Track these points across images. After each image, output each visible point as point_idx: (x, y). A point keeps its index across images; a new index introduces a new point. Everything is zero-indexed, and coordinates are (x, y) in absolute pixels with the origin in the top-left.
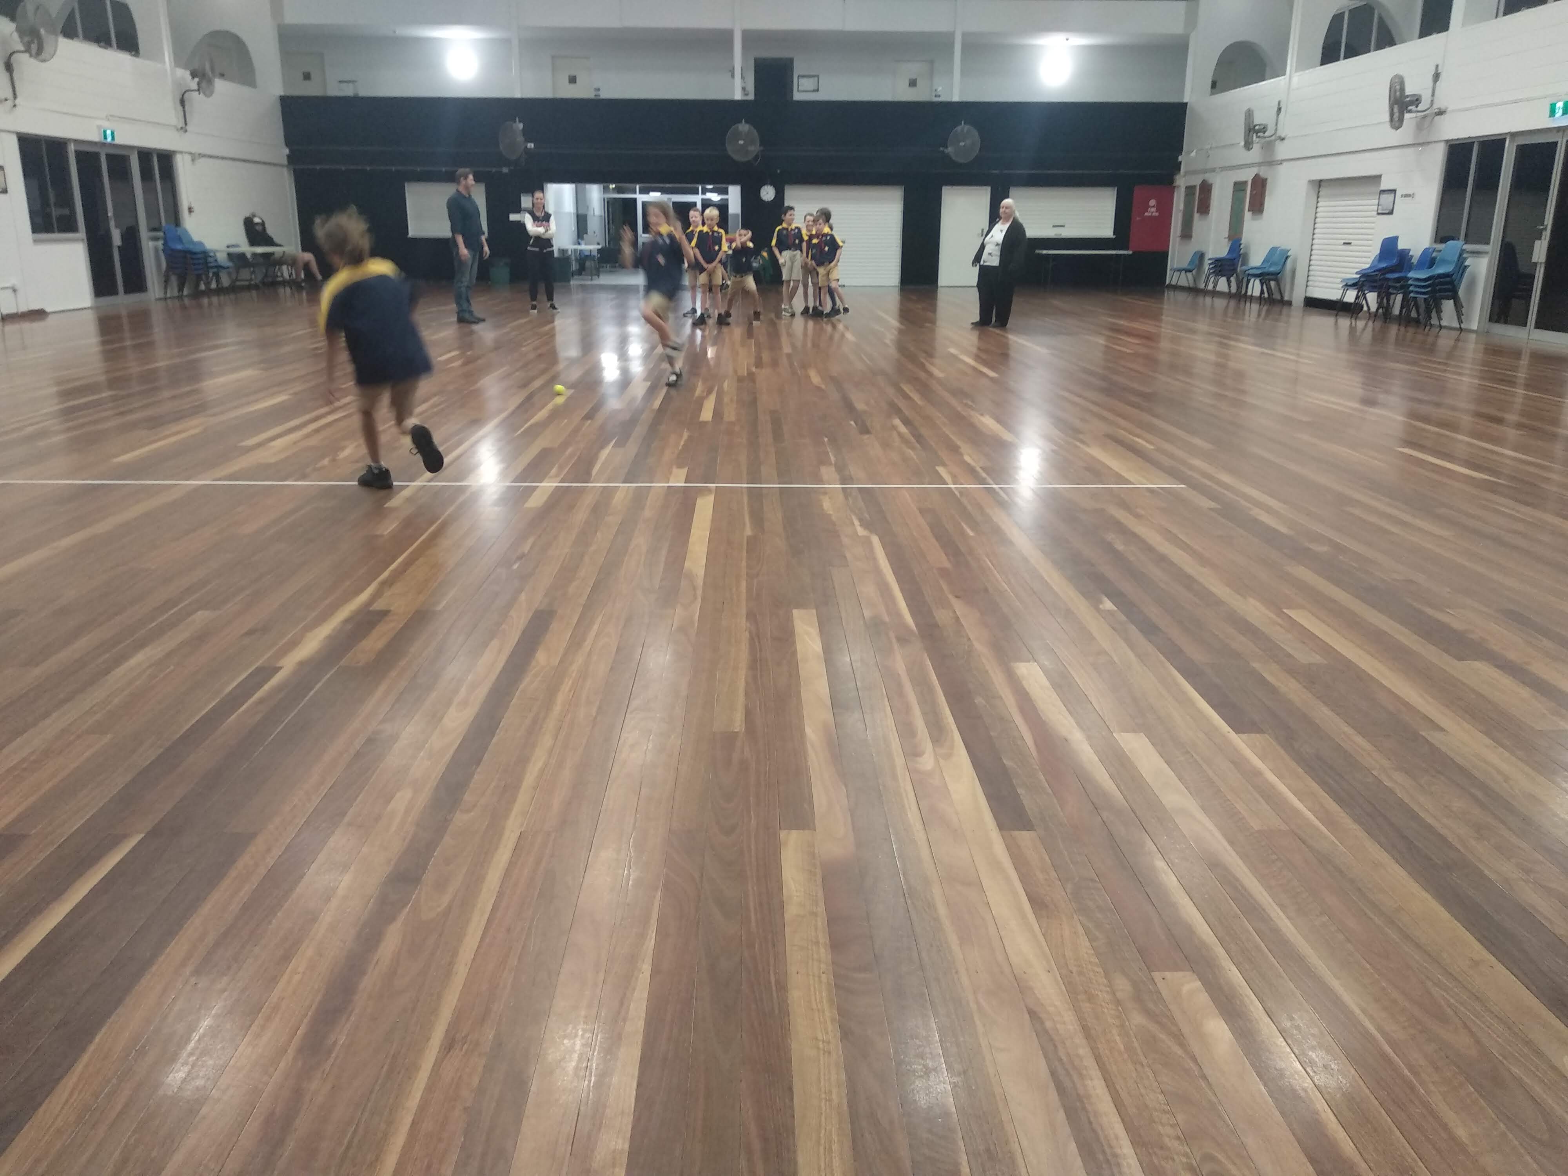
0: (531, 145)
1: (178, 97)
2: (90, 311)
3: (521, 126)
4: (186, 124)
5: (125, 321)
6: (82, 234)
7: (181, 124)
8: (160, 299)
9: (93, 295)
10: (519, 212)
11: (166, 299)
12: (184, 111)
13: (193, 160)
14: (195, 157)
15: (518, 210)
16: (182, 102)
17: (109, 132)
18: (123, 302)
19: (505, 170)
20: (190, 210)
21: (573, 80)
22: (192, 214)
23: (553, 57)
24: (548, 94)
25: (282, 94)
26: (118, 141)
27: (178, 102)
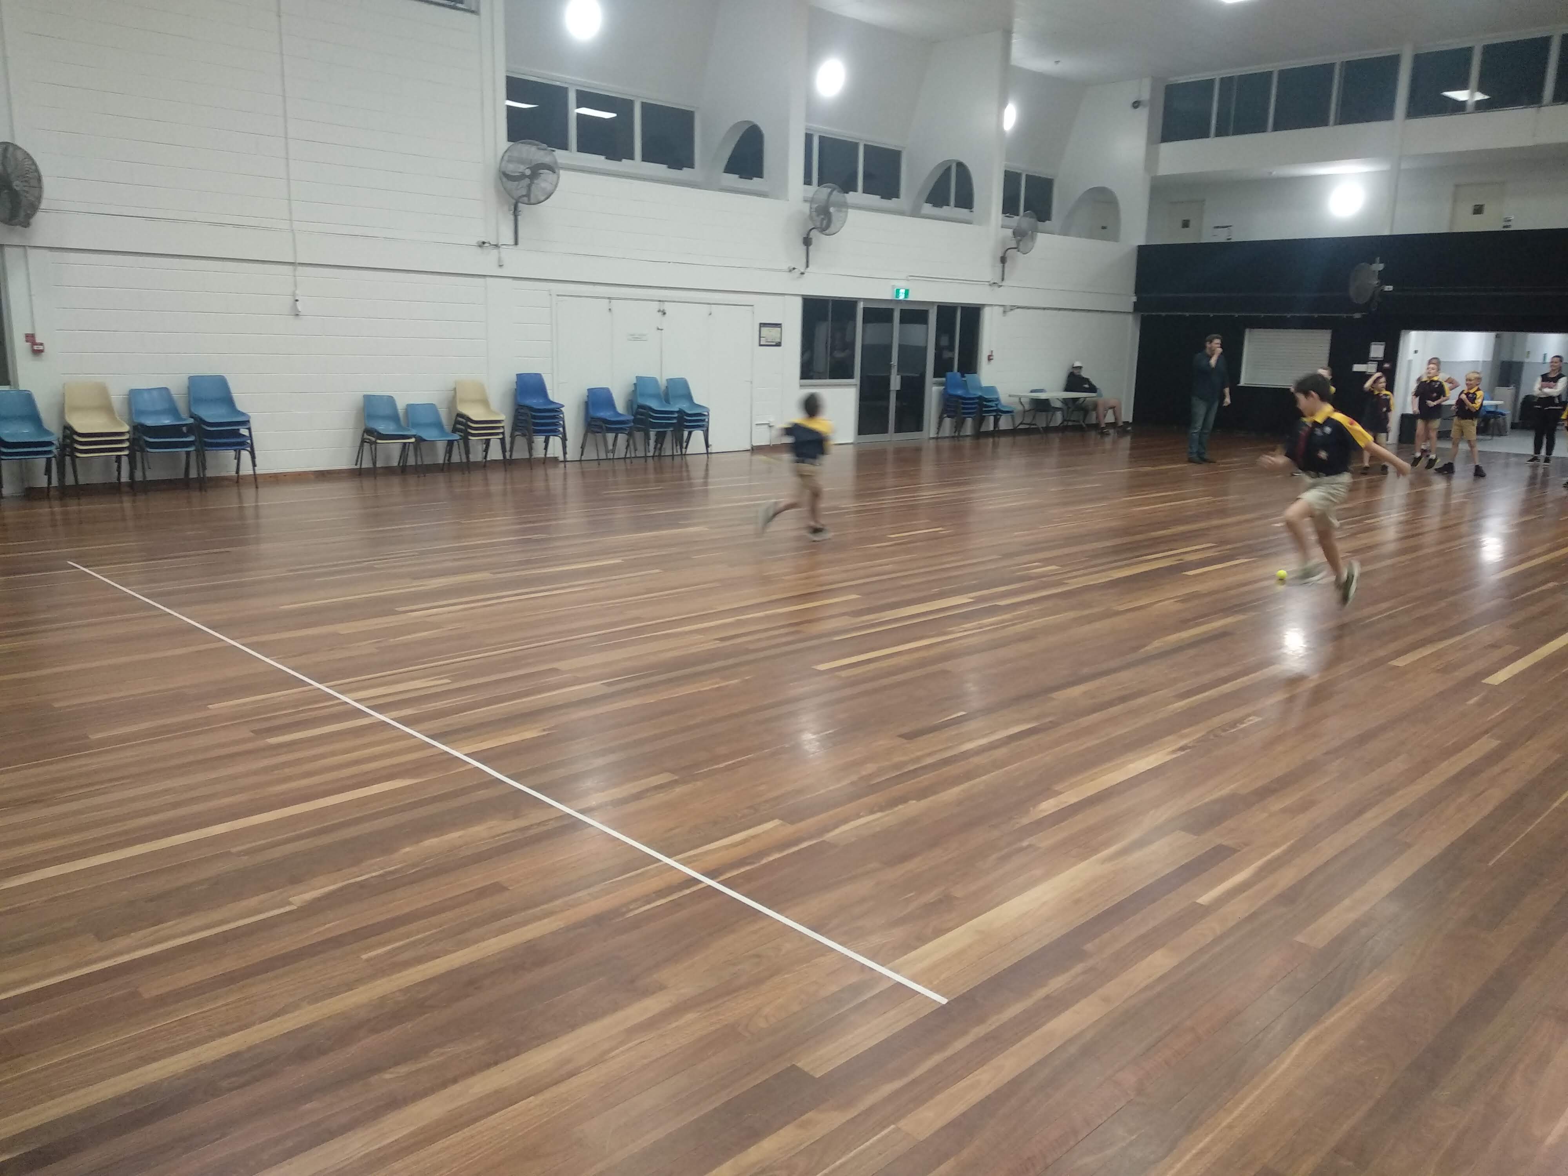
0: (1389, 288)
1: (1000, 255)
2: (851, 446)
3: (1381, 267)
4: (1003, 279)
5: (890, 457)
6: (856, 380)
7: (997, 280)
8: (933, 438)
9: (857, 432)
10: (1365, 363)
11: (937, 438)
12: (1003, 267)
13: (1004, 312)
14: (1006, 309)
15: (1365, 360)
16: (1003, 260)
17: (902, 291)
18: (891, 439)
19: (1357, 316)
20: (990, 358)
21: (1478, 210)
22: (992, 361)
23: (1457, 186)
24: (1442, 227)
25: (1143, 243)
26: (910, 298)
27: (999, 259)
